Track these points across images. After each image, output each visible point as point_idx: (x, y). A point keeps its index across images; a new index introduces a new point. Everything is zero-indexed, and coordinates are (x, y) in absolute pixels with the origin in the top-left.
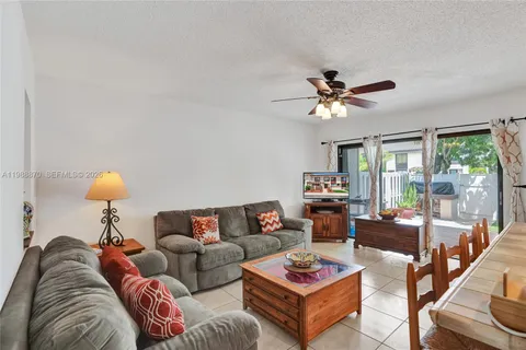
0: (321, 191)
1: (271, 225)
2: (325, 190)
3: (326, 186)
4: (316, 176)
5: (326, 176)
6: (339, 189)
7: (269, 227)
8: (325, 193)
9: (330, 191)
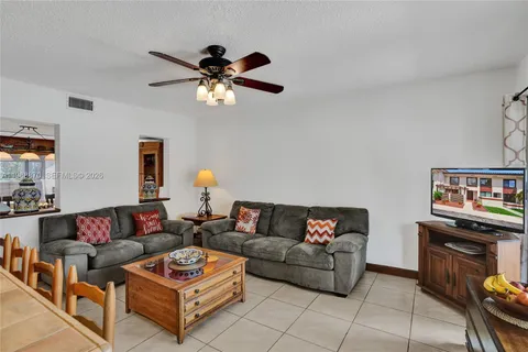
0: (461, 204)
1: (321, 235)
2: (468, 205)
3: (470, 195)
4: (452, 175)
5: (471, 175)
6: (499, 204)
7: (316, 237)
8: (467, 210)
9: (478, 207)
